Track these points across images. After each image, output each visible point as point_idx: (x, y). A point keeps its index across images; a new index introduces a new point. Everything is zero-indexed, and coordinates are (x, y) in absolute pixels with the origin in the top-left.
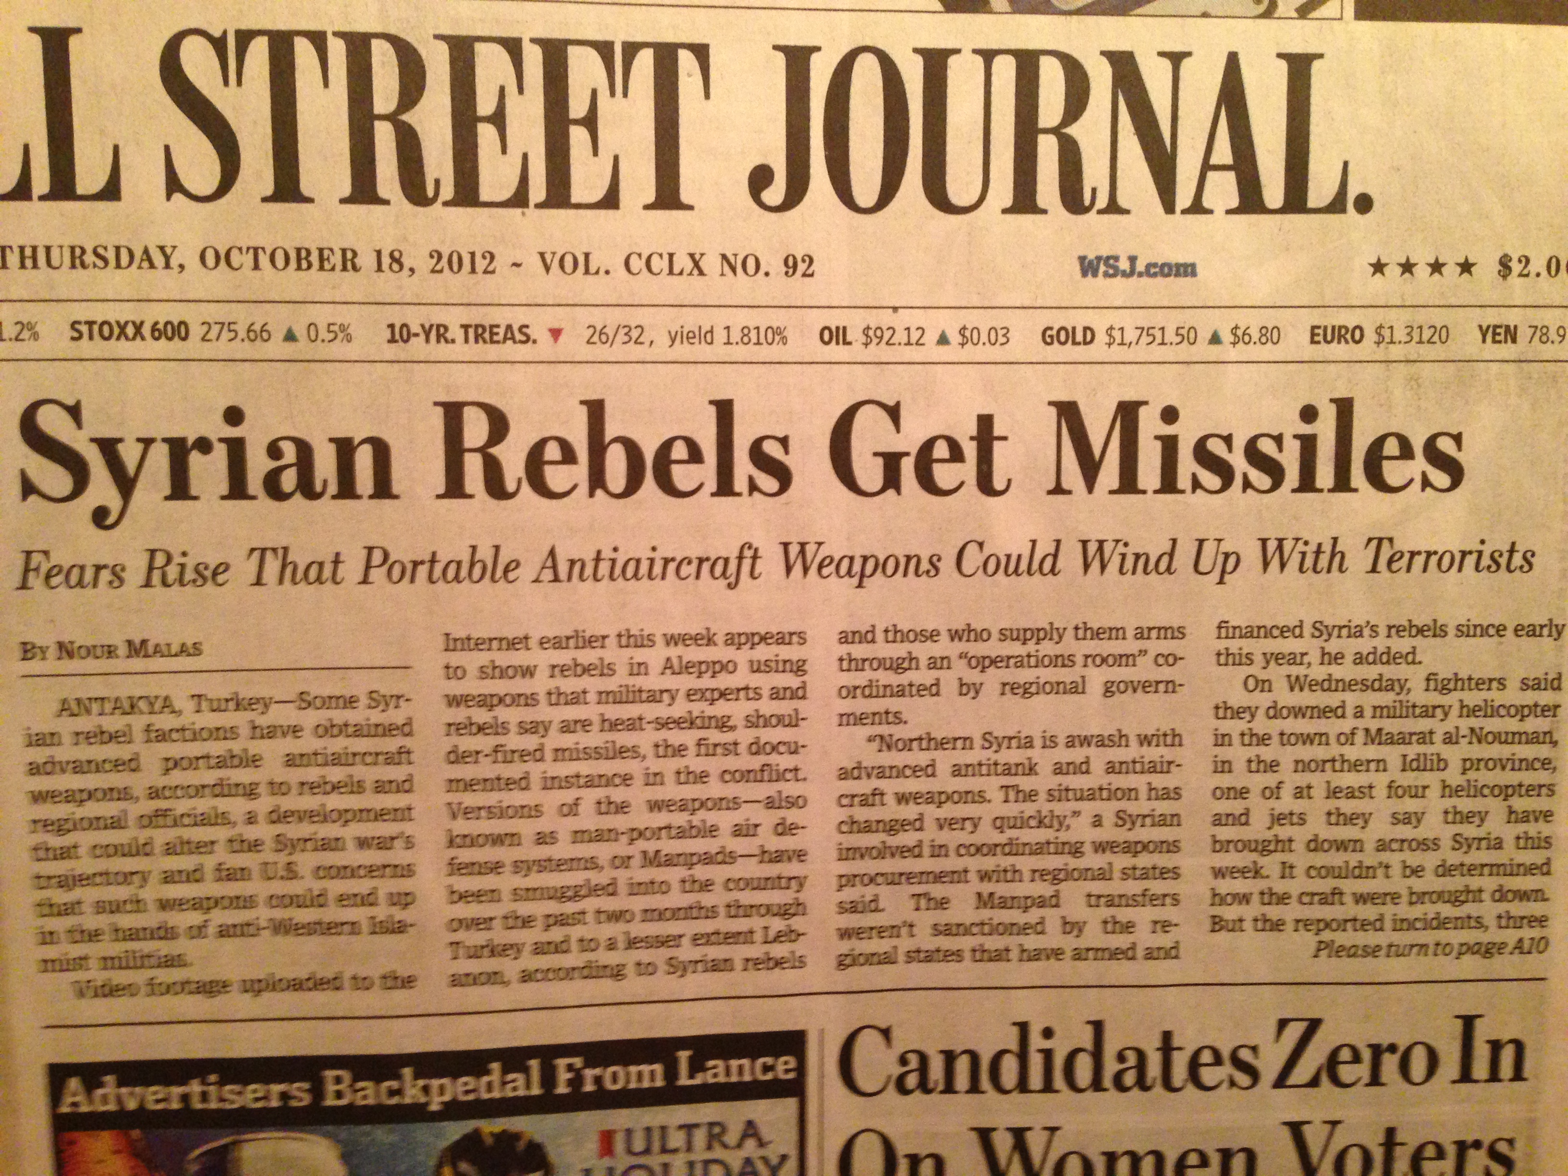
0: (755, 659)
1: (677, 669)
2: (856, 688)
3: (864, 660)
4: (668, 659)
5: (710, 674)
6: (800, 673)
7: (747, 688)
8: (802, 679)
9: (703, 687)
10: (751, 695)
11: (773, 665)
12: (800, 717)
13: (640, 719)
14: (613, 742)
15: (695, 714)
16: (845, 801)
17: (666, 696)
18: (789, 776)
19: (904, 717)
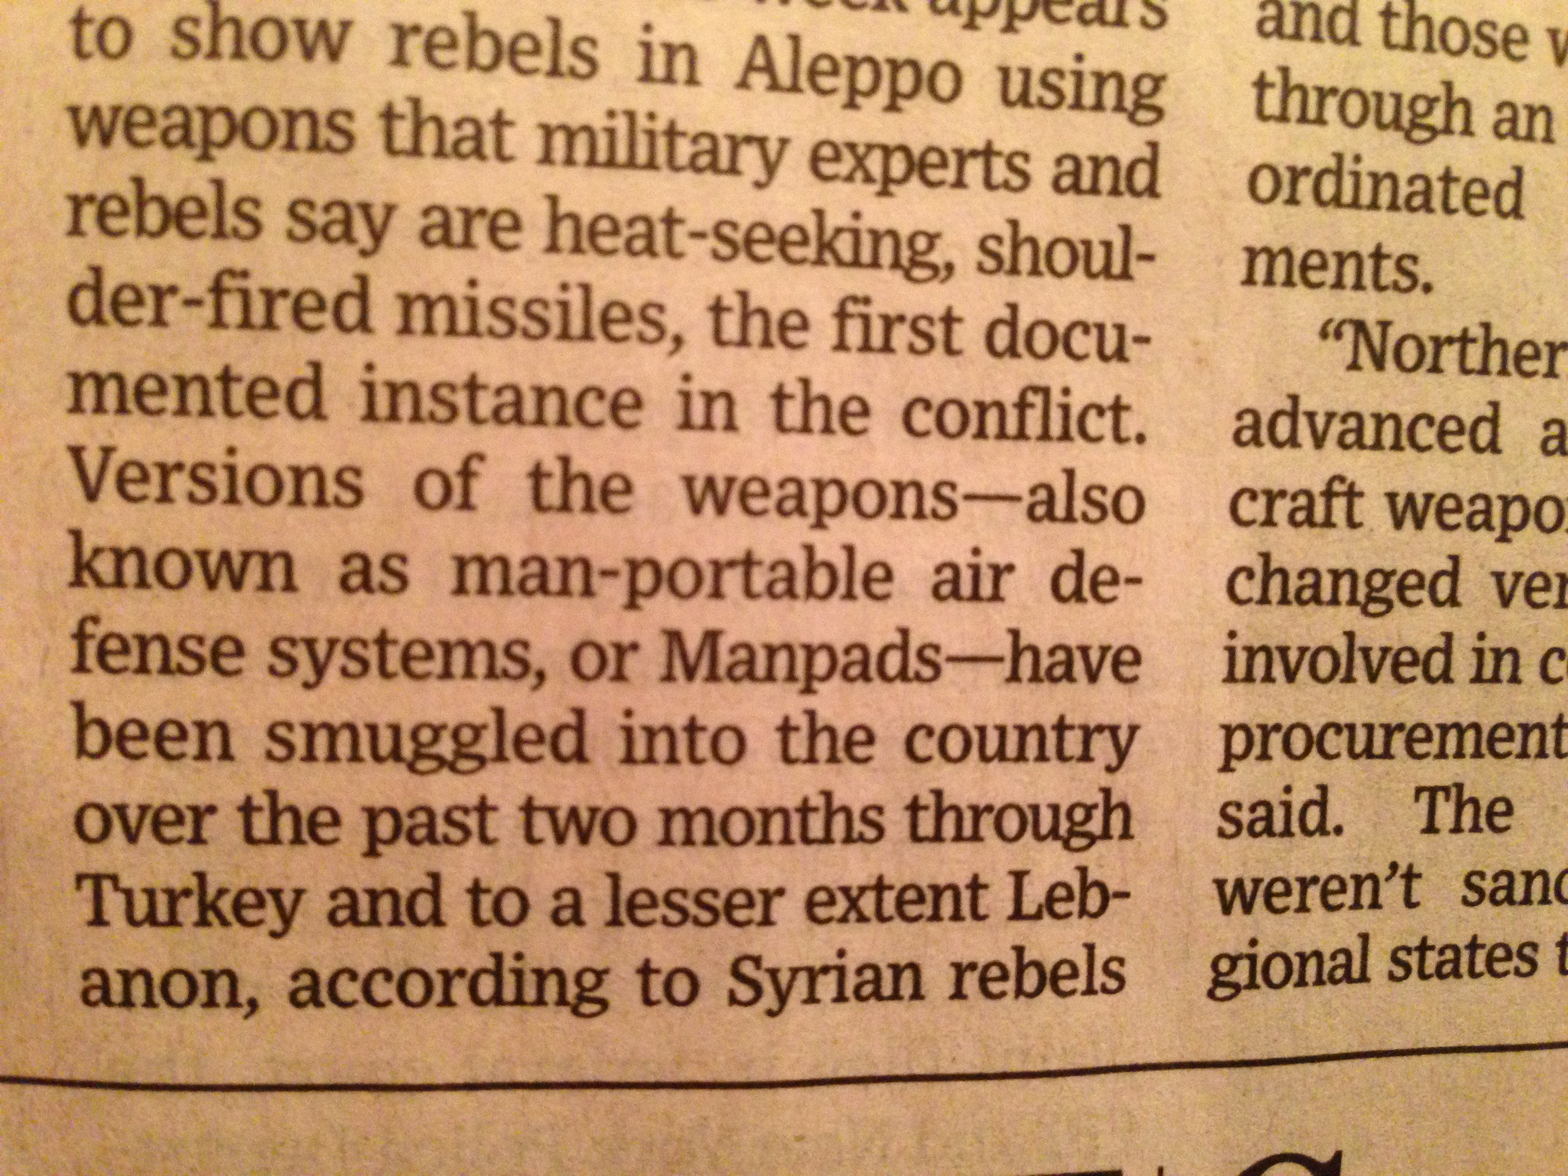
0: (1015, 64)
1: (784, 76)
2: (1296, 174)
3: (1323, 94)
4: (761, 41)
5: (882, 97)
6: (1143, 116)
7: (988, 153)
8: (1147, 133)
9: (860, 138)
10: (1000, 171)
11: (1068, 86)
12: (1137, 247)
13: (670, 220)
14: (586, 289)
15: (836, 218)
16: (1249, 509)
17: (749, 156)
18: (1096, 425)
19: (1424, 273)
